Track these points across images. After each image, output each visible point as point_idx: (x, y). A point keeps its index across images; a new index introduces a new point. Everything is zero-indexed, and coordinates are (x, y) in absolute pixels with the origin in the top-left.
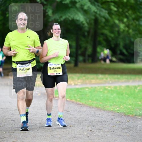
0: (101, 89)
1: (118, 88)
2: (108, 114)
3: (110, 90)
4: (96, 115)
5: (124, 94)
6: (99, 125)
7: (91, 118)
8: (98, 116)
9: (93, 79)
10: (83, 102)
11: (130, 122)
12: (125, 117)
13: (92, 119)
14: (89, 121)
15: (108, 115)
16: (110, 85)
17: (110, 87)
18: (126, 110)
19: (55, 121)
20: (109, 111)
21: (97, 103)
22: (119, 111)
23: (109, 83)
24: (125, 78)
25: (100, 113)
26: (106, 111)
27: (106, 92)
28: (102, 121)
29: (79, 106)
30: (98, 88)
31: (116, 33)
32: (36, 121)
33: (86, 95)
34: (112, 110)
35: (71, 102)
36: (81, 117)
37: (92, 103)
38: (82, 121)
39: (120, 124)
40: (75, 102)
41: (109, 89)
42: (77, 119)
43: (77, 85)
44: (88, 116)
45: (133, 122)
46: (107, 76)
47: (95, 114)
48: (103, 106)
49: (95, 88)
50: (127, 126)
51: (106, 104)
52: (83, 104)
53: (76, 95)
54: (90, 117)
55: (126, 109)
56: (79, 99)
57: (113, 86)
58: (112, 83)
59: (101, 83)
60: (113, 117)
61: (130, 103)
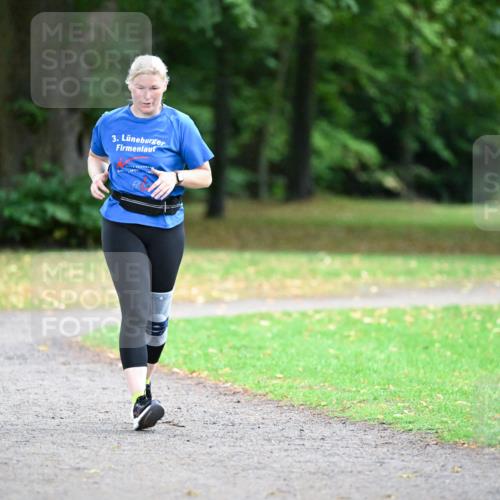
0: (330, 321)
1: (408, 319)
2: (361, 440)
3: (369, 324)
4: (308, 444)
5: (437, 345)
6: (319, 490)
7: (284, 454)
8: (316, 444)
9: (294, 275)
10: (247, 381)
11: (463, 475)
12: (441, 451)
13: (290, 459)
14: (273, 468)
15: (363, 443)
16: (369, 304)
17: (371, 313)
18: (445, 419)
19: (114, 470)
20: (367, 425)
21: (310, 387)
22: (410, 423)
23: (366, 295)
24: (441, 272)
25: (327, 433)
26: (354, 424)
27: (352, 333)
28: (336, 470)
29: (229, 398)
30: (318, 316)
31: (401, 62)
32: (30, 467)
33: (260, 348)
34: (380, 417)
35: (189, 382)
36: (238, 449)
37: (290, 387)
38: (243, 470)
39: (418, 482)
40: (211, 381)
41: (367, 320)
42: (221, 461)
43: (217, 301)
44: (269, 448)
45: (477, 472)
46: (356, 261)
47: (301, 437)
48: (339, 401)
49: (304, 314)
50: (447, 494)
51: (354, 389)
52: (246, 391)
53: (211, 350)
54: (280, 450)
55: (443, 413)
56: (225, 366)
57: (383, 306)
58: (380, 295)
59: (332, 296)
60: (385, 450)
61: (466, 388)
